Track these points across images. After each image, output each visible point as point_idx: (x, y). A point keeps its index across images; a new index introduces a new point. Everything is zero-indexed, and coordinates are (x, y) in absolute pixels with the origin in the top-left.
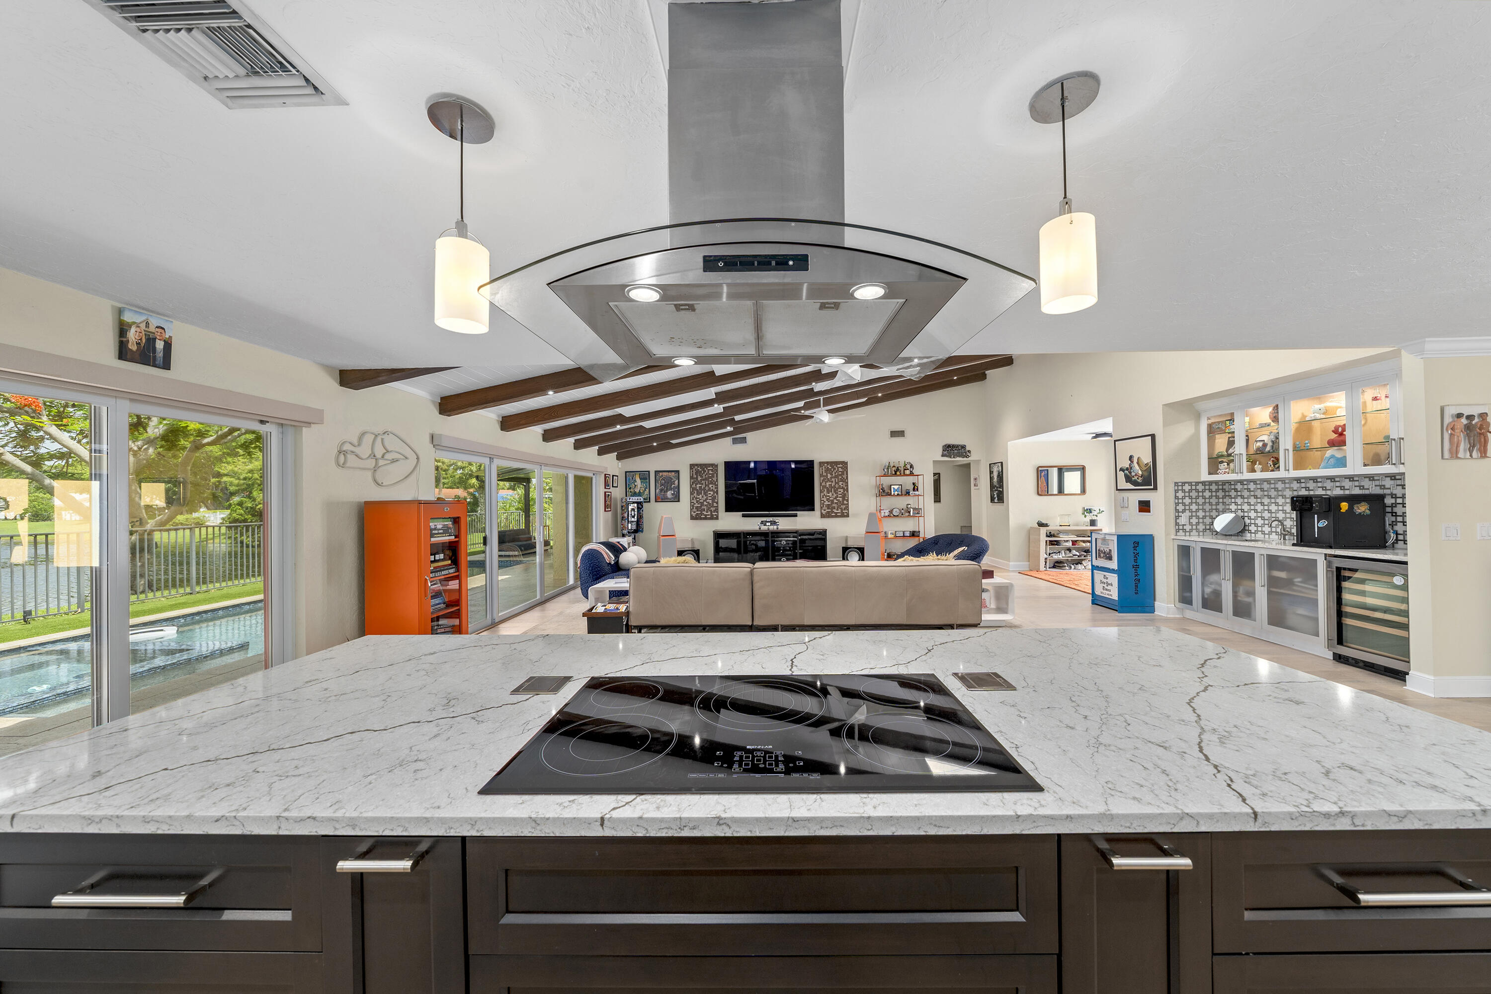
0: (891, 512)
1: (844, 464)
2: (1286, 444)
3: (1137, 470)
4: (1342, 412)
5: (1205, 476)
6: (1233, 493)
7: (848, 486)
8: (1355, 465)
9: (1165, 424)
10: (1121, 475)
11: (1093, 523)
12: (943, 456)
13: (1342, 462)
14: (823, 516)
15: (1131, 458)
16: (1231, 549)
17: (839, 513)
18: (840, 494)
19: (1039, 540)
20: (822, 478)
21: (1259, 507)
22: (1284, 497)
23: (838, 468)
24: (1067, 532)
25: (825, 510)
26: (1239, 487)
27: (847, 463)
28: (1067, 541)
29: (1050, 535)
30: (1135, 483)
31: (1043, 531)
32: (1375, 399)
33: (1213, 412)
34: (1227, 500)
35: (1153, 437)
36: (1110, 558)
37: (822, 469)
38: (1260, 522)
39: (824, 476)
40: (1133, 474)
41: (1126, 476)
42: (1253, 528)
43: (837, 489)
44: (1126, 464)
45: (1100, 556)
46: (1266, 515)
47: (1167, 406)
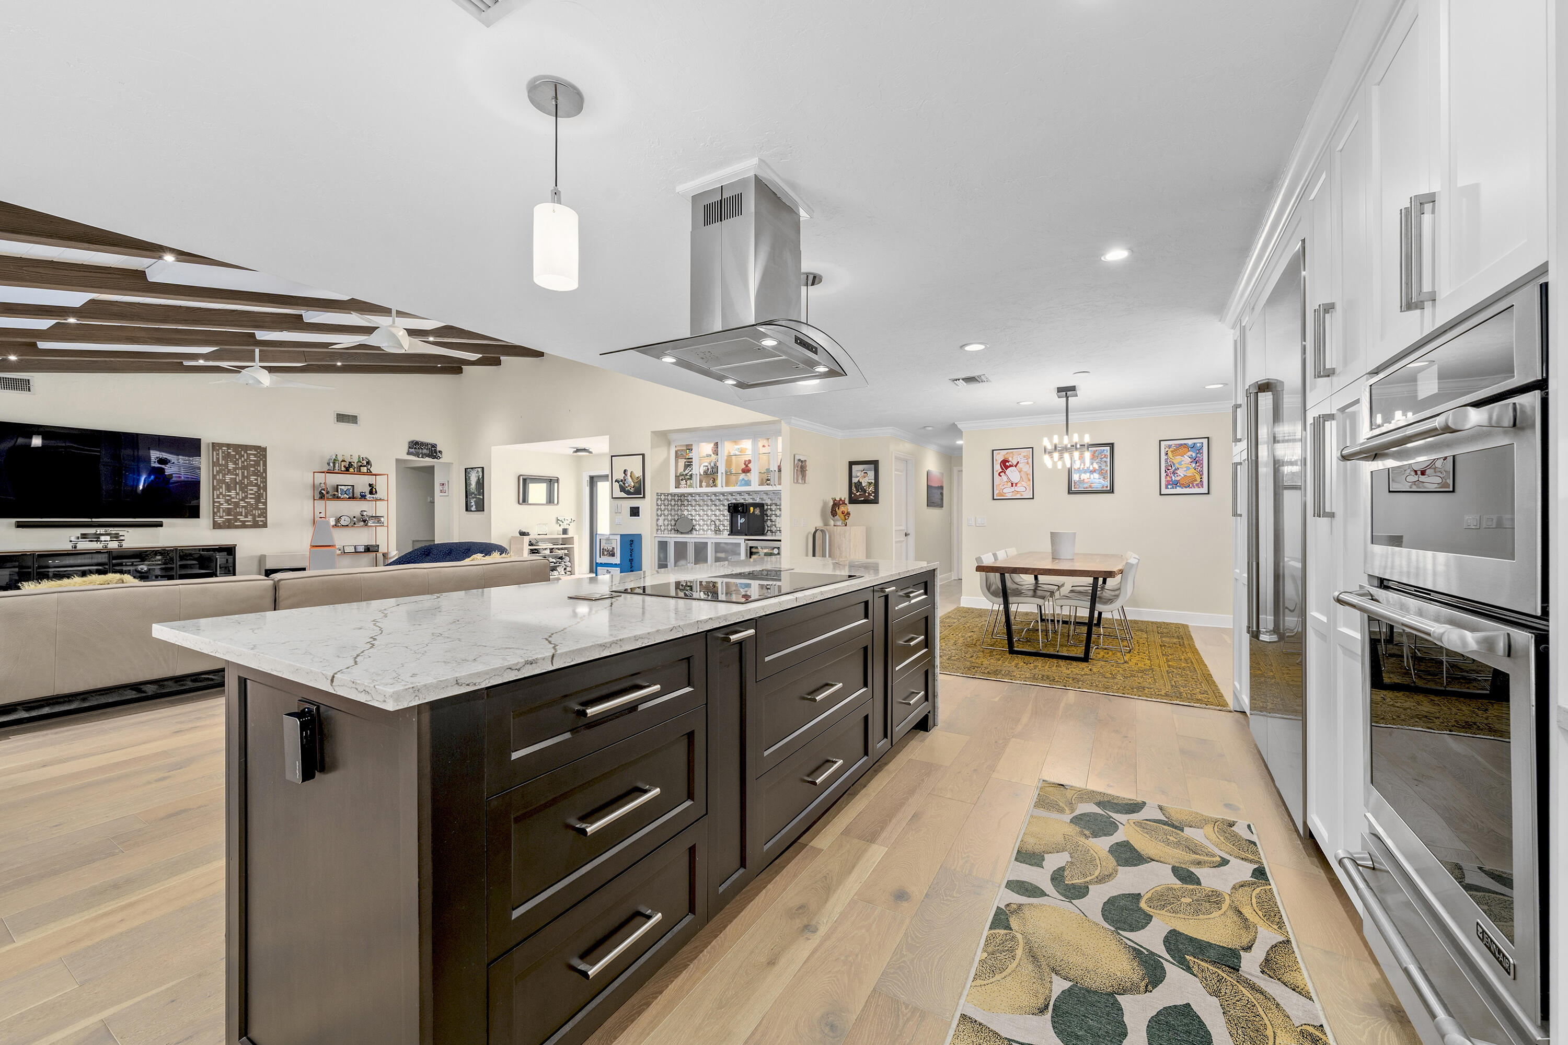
0: (338, 520)
1: (261, 452)
2: (722, 469)
3: (630, 482)
4: (749, 452)
5: (673, 490)
6: (686, 503)
7: (266, 482)
8: (755, 486)
9: (652, 447)
10: (616, 485)
11: (565, 531)
12: (409, 453)
13: (748, 483)
14: (216, 526)
15: (625, 471)
16: (693, 540)
17: (248, 521)
18: (251, 494)
19: (523, 550)
20: (216, 469)
21: (701, 513)
22: (724, 505)
23: (249, 455)
24: (544, 540)
25: (221, 517)
26: (690, 498)
27: (265, 449)
28: (545, 549)
29: (531, 544)
30: (628, 493)
31: (526, 539)
32: (764, 446)
33: (681, 441)
34: (683, 508)
35: (643, 455)
36: (613, 555)
37: (218, 454)
38: (701, 523)
39: (220, 465)
40: (626, 485)
41: (620, 486)
42: (697, 527)
43: (247, 486)
44: (621, 476)
45: (603, 554)
46: (705, 518)
47: (653, 432)
